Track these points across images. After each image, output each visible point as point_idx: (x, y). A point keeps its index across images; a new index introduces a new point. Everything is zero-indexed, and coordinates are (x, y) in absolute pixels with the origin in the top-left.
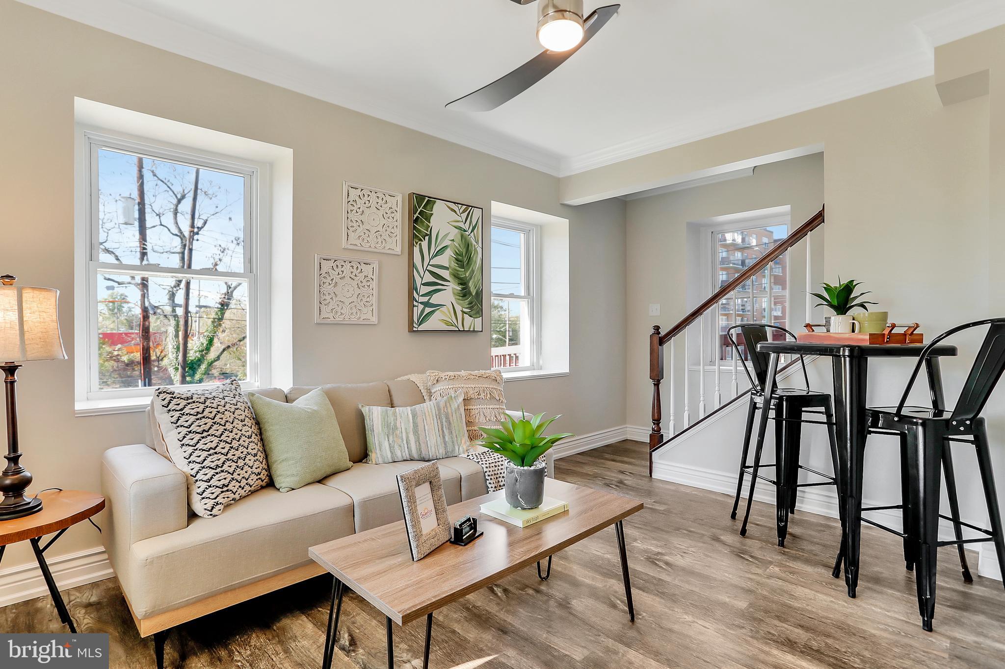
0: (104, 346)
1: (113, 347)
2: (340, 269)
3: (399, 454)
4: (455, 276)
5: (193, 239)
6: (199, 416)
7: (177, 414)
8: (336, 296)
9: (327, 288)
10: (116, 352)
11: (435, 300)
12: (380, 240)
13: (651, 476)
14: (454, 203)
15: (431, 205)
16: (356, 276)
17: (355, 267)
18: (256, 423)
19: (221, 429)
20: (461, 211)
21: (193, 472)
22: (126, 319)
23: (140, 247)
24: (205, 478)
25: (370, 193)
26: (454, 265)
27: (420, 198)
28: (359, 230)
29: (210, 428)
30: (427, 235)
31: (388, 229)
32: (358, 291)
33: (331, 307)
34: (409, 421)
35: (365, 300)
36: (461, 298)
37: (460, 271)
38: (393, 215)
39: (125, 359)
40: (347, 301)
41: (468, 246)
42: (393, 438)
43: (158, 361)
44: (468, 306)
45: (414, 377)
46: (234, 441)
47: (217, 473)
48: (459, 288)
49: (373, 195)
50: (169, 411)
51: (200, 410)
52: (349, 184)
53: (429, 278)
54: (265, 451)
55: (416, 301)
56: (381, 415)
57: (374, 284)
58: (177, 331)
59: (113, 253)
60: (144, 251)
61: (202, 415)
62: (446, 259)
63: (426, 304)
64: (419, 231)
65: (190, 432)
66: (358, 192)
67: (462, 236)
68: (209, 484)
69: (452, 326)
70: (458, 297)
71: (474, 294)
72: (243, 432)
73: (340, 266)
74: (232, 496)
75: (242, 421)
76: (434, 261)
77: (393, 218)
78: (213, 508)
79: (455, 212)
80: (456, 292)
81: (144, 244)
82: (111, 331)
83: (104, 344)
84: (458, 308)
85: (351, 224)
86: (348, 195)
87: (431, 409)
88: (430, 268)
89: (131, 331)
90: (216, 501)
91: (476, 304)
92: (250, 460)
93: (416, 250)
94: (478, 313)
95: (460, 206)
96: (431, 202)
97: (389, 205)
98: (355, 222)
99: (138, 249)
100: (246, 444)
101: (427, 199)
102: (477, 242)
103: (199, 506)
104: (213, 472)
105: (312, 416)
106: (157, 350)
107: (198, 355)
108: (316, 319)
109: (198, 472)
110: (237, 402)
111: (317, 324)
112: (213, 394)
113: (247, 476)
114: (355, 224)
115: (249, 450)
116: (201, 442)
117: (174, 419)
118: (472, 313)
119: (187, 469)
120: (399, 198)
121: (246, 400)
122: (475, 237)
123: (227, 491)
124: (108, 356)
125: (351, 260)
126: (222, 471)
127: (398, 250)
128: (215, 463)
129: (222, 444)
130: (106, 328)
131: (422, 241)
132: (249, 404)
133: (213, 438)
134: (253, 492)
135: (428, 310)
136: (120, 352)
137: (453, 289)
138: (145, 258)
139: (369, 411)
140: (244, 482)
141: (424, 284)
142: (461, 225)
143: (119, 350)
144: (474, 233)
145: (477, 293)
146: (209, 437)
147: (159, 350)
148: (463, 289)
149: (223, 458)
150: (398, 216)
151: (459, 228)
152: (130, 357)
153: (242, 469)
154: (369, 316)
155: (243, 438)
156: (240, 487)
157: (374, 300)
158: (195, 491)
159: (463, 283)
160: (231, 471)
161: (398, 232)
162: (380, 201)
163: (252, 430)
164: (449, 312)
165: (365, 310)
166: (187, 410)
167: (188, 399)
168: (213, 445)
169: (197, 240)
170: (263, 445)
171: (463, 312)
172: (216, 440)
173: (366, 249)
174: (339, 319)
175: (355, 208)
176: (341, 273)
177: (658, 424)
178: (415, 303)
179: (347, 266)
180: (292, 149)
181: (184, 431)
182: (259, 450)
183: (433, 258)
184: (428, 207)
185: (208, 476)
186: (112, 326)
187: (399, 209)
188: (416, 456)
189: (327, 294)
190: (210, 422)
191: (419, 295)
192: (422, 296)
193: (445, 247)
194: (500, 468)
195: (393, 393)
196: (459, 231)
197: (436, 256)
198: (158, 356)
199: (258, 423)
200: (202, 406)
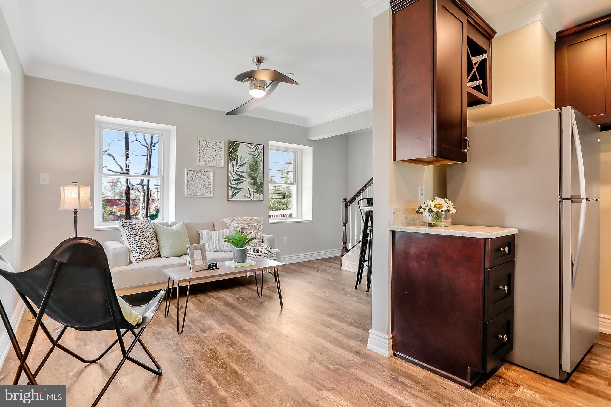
0: (107, 207)
1: (112, 208)
2: (196, 174)
3: (212, 249)
4: (249, 176)
5: (152, 149)
6: (133, 229)
7: (126, 228)
8: (194, 186)
9: (190, 182)
10: (114, 210)
11: (239, 186)
12: (214, 161)
13: (341, 268)
14: (249, 143)
15: (238, 145)
16: (203, 177)
17: (203, 173)
18: (155, 234)
19: (141, 234)
20: (253, 147)
21: (131, 248)
22: (119, 192)
23: (126, 153)
24: (135, 250)
25: (209, 142)
26: (249, 171)
27: (232, 142)
28: (205, 157)
29: (137, 233)
30: (236, 158)
31: (218, 157)
32: (204, 183)
33: (192, 190)
34: (217, 236)
35: (207, 187)
36: (252, 185)
37: (252, 174)
38: (220, 150)
39: (118, 214)
40: (199, 188)
41: (256, 162)
42: (210, 242)
43: (136, 215)
44: (256, 189)
45: (225, 220)
46: (145, 239)
47: (139, 248)
48: (251, 181)
49: (211, 142)
50: (124, 227)
51: (134, 227)
52: (200, 139)
53: (237, 177)
54: (158, 244)
55: (230, 187)
56: (206, 233)
57: (211, 180)
58: (144, 199)
59: (112, 156)
60: (128, 155)
61: (134, 229)
62: (245, 168)
63: (235, 188)
64: (232, 157)
65: (130, 234)
66: (204, 142)
67: (253, 158)
68: (136, 252)
69: (248, 198)
70: (251, 185)
71: (259, 184)
72: (149, 236)
73: (196, 173)
74: (144, 257)
75: (149, 232)
76: (239, 170)
77: (220, 152)
78: (137, 260)
79: (250, 147)
80: (250, 183)
81: (128, 152)
82: (111, 198)
83: (107, 206)
84: (251, 190)
85: (201, 155)
86: (200, 143)
87: (226, 232)
88: (237, 173)
89: (121, 198)
90: (138, 257)
91: (260, 188)
92: (151, 246)
93: (231, 165)
94: (261, 192)
95: (252, 145)
96: (238, 144)
97: (218, 146)
98: (203, 154)
99: (125, 154)
100: (150, 240)
101: (236, 142)
102: (261, 160)
103: (132, 259)
104: (137, 248)
105: (177, 231)
106: (135, 209)
107: (155, 212)
108: (185, 195)
109: (132, 248)
110: (148, 225)
111: (186, 197)
112: (139, 222)
113: (150, 251)
114: (203, 155)
115: (151, 242)
116: (134, 238)
117: (125, 230)
118: (258, 192)
119: (129, 246)
120: (223, 143)
121: (152, 225)
122: (260, 158)
123: (142, 255)
124: (110, 212)
125: (201, 170)
126: (141, 248)
127: (222, 165)
128: (138, 245)
129: (141, 239)
130: (109, 196)
131: (233, 161)
132: (153, 227)
133: (138, 237)
134: (152, 258)
135: (236, 191)
136: (116, 210)
137: (249, 181)
138: (128, 159)
139: (202, 232)
140: (148, 253)
141: (234, 180)
142: (253, 153)
143: (115, 209)
144: (259, 156)
145: (261, 183)
146: (136, 236)
147: (136, 209)
148: (254, 181)
149: (141, 244)
150: (223, 151)
151: (252, 154)
152: (121, 213)
153: (148, 248)
154: (209, 193)
155: (149, 238)
156: (147, 254)
157: (211, 187)
158: (131, 254)
159: (254, 179)
160: (144, 248)
161: (222, 157)
162: (214, 145)
163: (153, 235)
164: (247, 192)
165: (207, 191)
166: (129, 227)
167: (130, 223)
168: (138, 239)
169: (154, 150)
170: (157, 242)
171: (253, 191)
172: (139, 237)
173: (208, 166)
174: (195, 195)
175: (203, 149)
176: (196, 176)
177: (346, 244)
178: (230, 188)
179: (199, 173)
180: (176, 126)
181: (128, 234)
182: (155, 243)
183: (239, 168)
184: (237, 146)
185: (136, 249)
186: (112, 195)
187: (223, 148)
188: (219, 250)
189: (190, 185)
190: (137, 231)
191: (232, 184)
192: (233, 185)
193: (245, 163)
194: (252, 256)
195: (215, 225)
196: (252, 156)
197: (240, 167)
198: (136, 213)
199: (156, 234)
200: (135, 226)
